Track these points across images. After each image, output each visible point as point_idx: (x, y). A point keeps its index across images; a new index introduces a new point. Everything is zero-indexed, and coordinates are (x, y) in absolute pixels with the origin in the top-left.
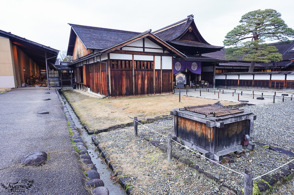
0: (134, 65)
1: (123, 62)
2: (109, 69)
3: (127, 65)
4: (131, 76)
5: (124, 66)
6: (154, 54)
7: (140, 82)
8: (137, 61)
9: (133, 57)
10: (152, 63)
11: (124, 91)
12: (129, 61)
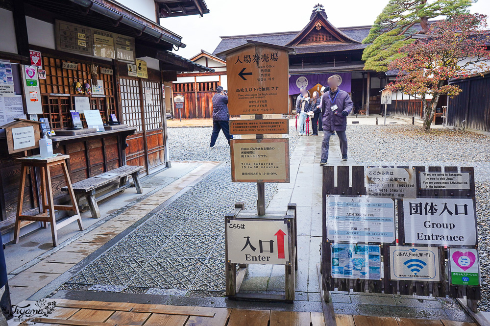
0: (196, 88)
1: (186, 85)
2: (172, 92)
3: (190, 88)
4: (193, 99)
5: (186, 89)
6: (220, 74)
7: (203, 104)
8: (200, 83)
9: (196, 79)
10: (218, 83)
11: (187, 114)
12: (192, 84)
